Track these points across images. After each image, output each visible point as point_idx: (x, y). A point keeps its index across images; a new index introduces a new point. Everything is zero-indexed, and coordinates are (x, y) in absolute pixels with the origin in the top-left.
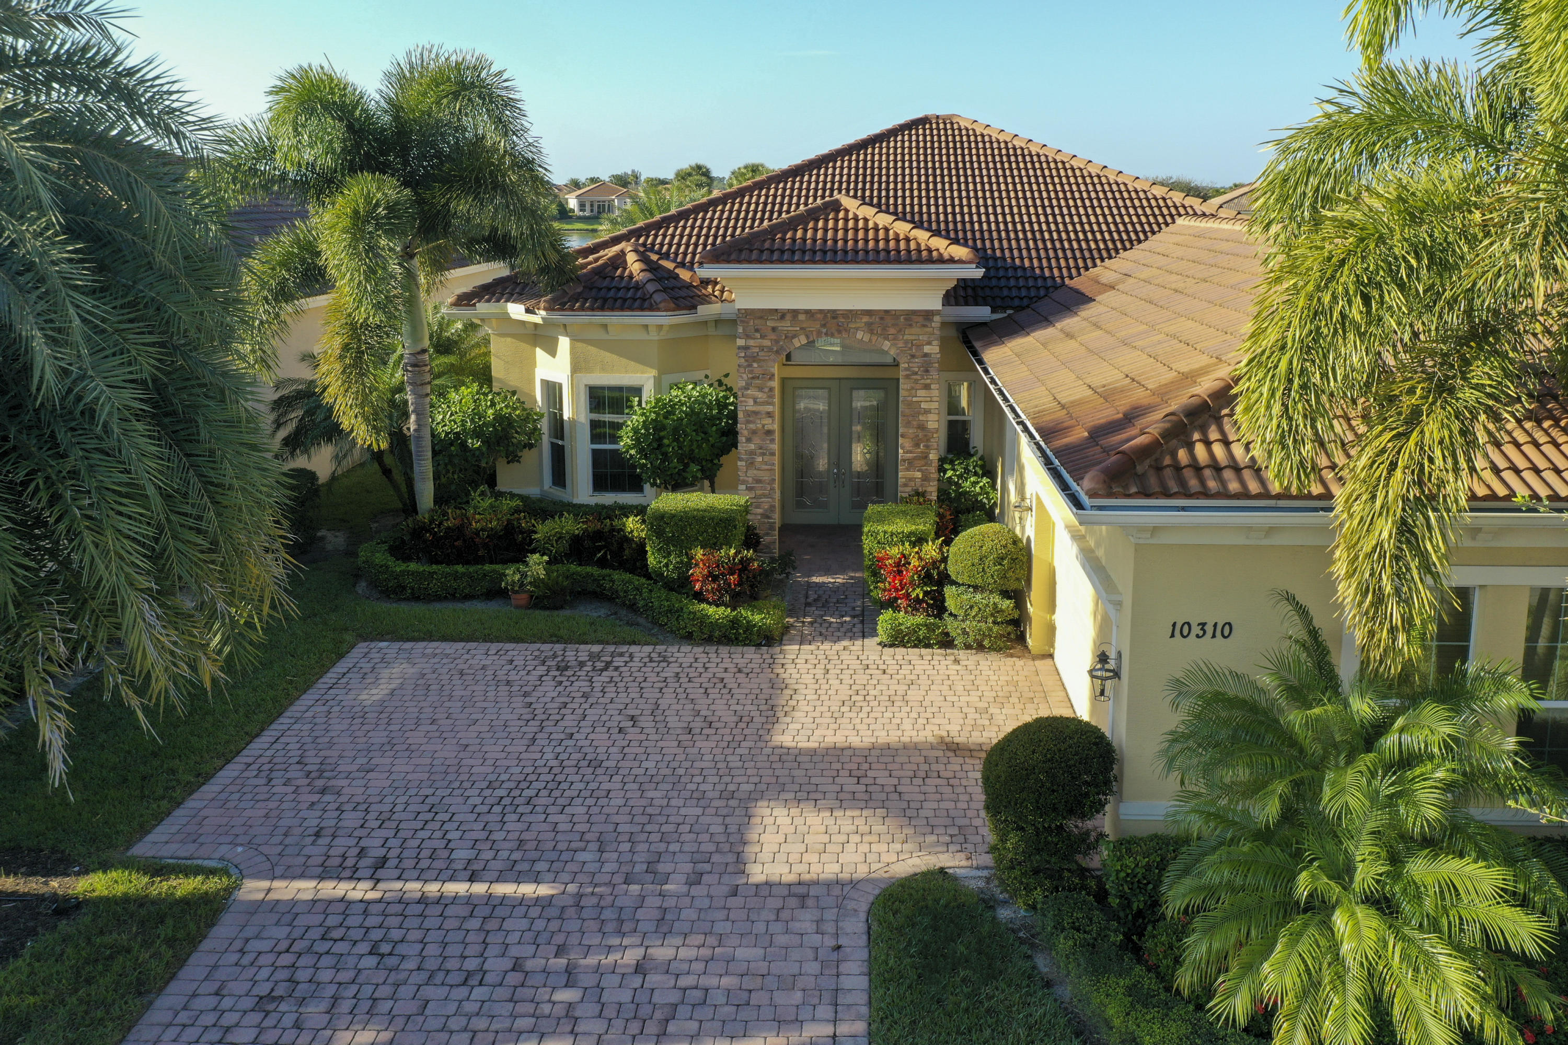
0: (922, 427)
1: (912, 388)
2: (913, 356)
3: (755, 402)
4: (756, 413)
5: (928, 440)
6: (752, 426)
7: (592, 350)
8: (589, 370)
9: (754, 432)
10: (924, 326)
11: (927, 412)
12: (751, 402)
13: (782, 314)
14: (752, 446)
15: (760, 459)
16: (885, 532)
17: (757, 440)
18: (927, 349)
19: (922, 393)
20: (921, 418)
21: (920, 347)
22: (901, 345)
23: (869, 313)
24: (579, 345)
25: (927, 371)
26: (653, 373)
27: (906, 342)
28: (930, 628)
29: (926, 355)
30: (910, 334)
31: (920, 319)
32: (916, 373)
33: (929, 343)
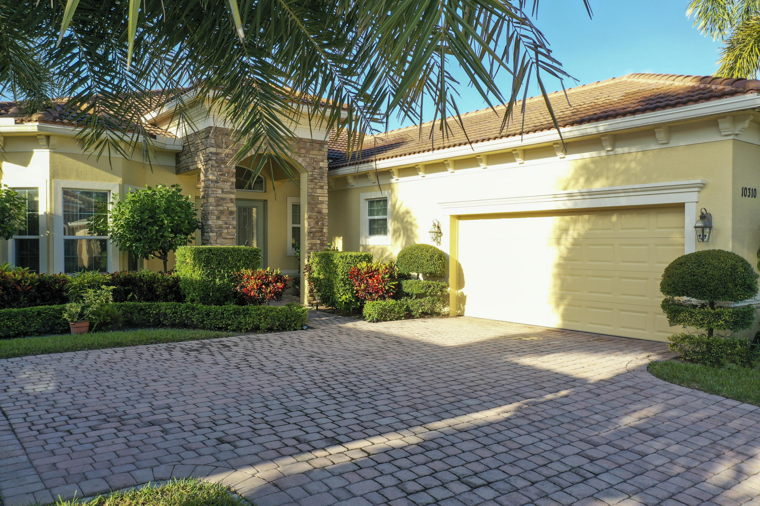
0: (319, 212)
1: (314, 188)
2: (314, 168)
3: (223, 192)
4: (223, 199)
5: (323, 221)
6: (221, 208)
7: (69, 161)
8: (66, 176)
9: (222, 212)
10: (320, 150)
11: (322, 203)
12: (220, 191)
14: (220, 222)
15: (225, 231)
17: (224, 218)
19: (319, 191)
20: (319, 206)
21: (318, 162)
22: (308, 160)
24: (57, 156)
26: (119, 180)
27: (311, 159)
29: (321, 168)
30: (314, 153)
31: (317, 146)
32: (316, 178)
33: (322, 161)
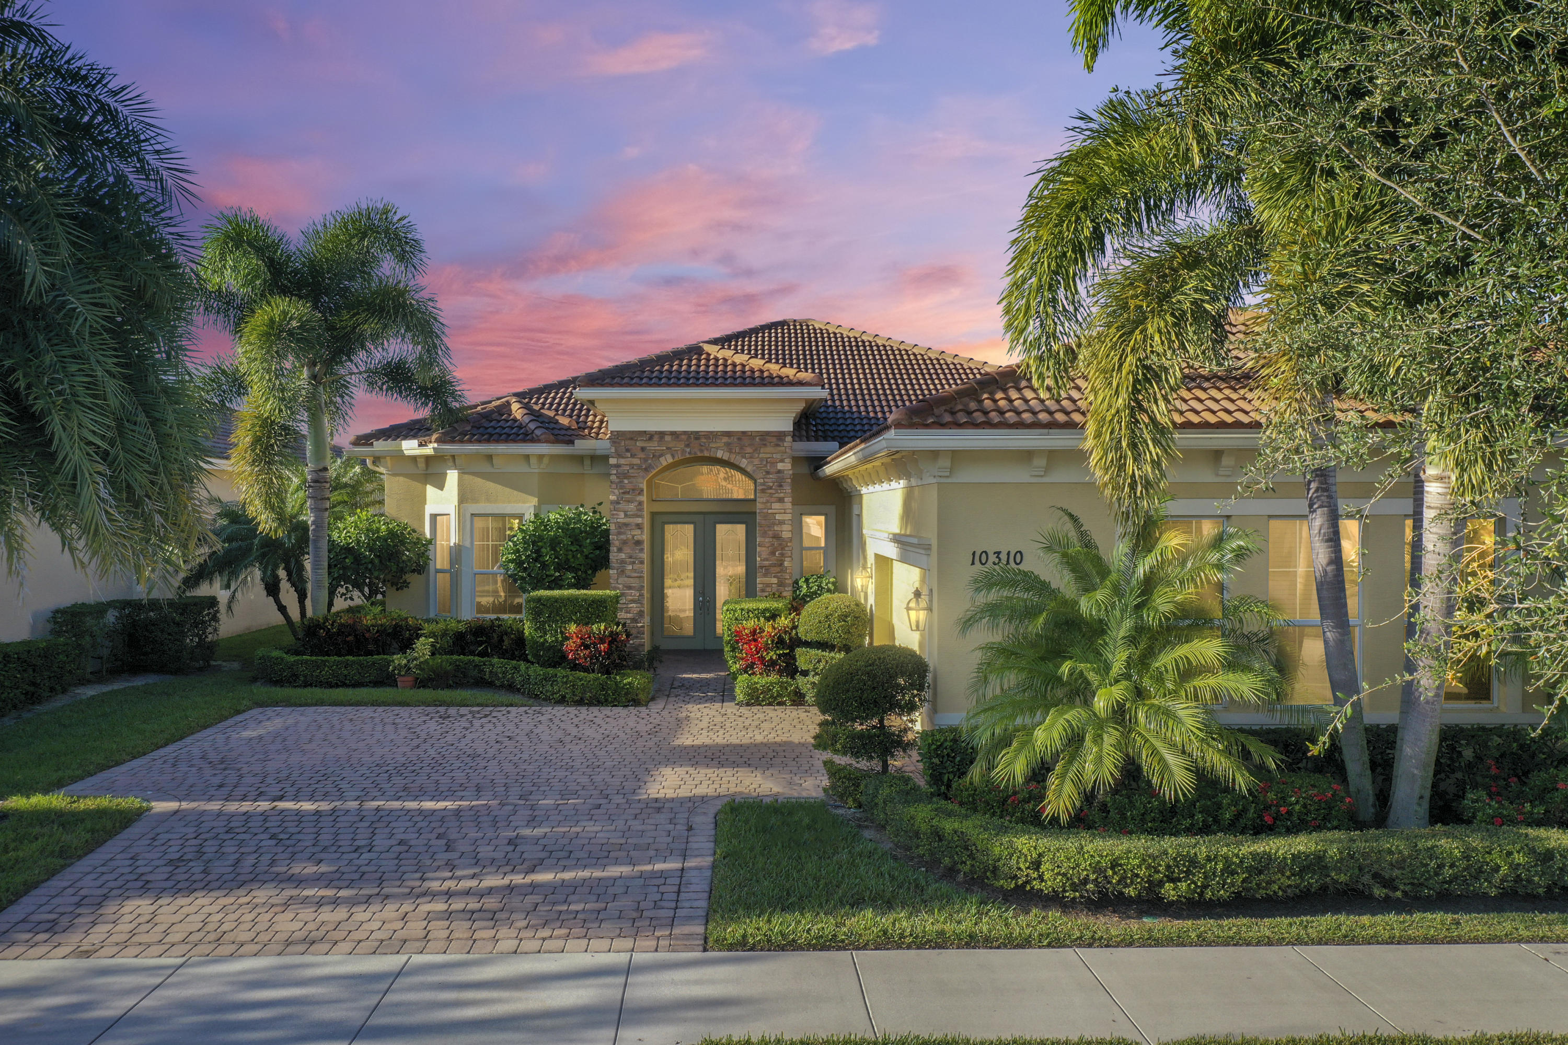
0: (777, 537)
1: (768, 502)
2: (768, 473)
3: (626, 515)
4: (626, 525)
5: (783, 549)
6: (623, 537)
7: (479, 481)
8: (475, 500)
9: (625, 542)
10: (778, 445)
11: (782, 523)
12: (622, 515)
13: (650, 436)
14: (623, 556)
15: (630, 567)
16: (742, 610)
17: (627, 550)
18: (780, 466)
19: (776, 506)
20: (776, 528)
21: (774, 464)
22: (756, 462)
23: (728, 434)
24: (466, 476)
25: (781, 486)
26: (534, 501)
27: (762, 460)
28: (783, 686)
29: (779, 472)
30: (767, 452)
31: (774, 440)
32: (771, 488)
33: (782, 461)
